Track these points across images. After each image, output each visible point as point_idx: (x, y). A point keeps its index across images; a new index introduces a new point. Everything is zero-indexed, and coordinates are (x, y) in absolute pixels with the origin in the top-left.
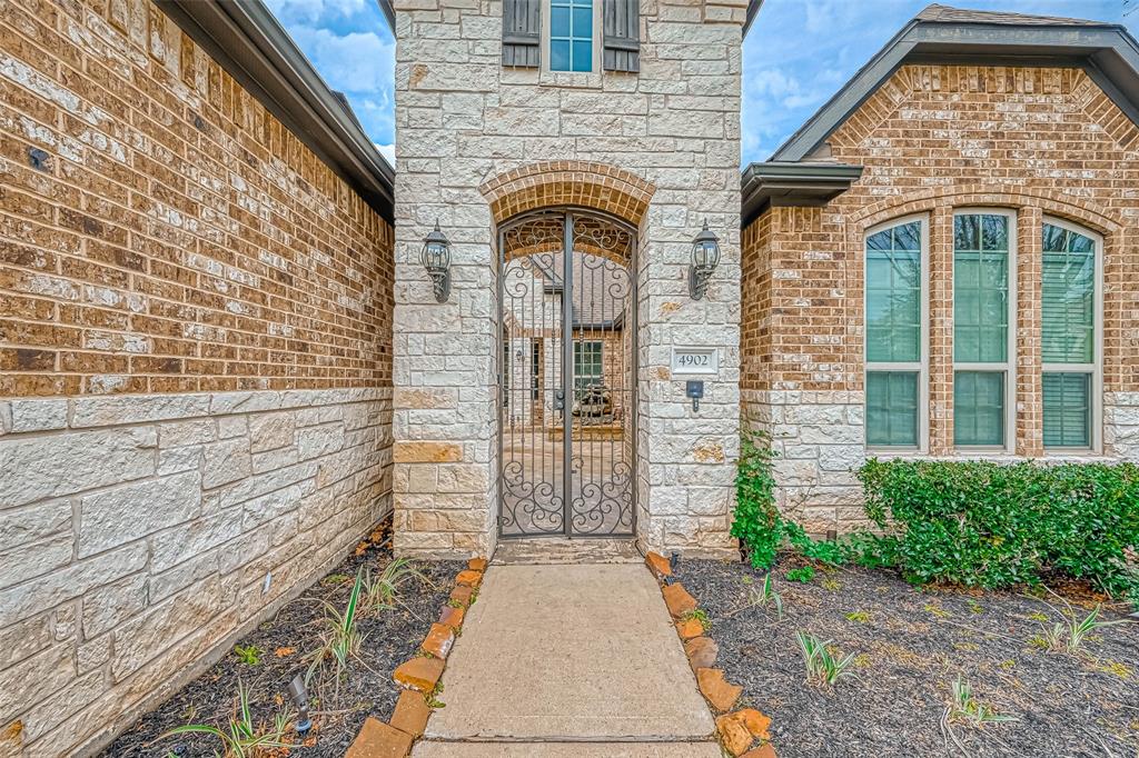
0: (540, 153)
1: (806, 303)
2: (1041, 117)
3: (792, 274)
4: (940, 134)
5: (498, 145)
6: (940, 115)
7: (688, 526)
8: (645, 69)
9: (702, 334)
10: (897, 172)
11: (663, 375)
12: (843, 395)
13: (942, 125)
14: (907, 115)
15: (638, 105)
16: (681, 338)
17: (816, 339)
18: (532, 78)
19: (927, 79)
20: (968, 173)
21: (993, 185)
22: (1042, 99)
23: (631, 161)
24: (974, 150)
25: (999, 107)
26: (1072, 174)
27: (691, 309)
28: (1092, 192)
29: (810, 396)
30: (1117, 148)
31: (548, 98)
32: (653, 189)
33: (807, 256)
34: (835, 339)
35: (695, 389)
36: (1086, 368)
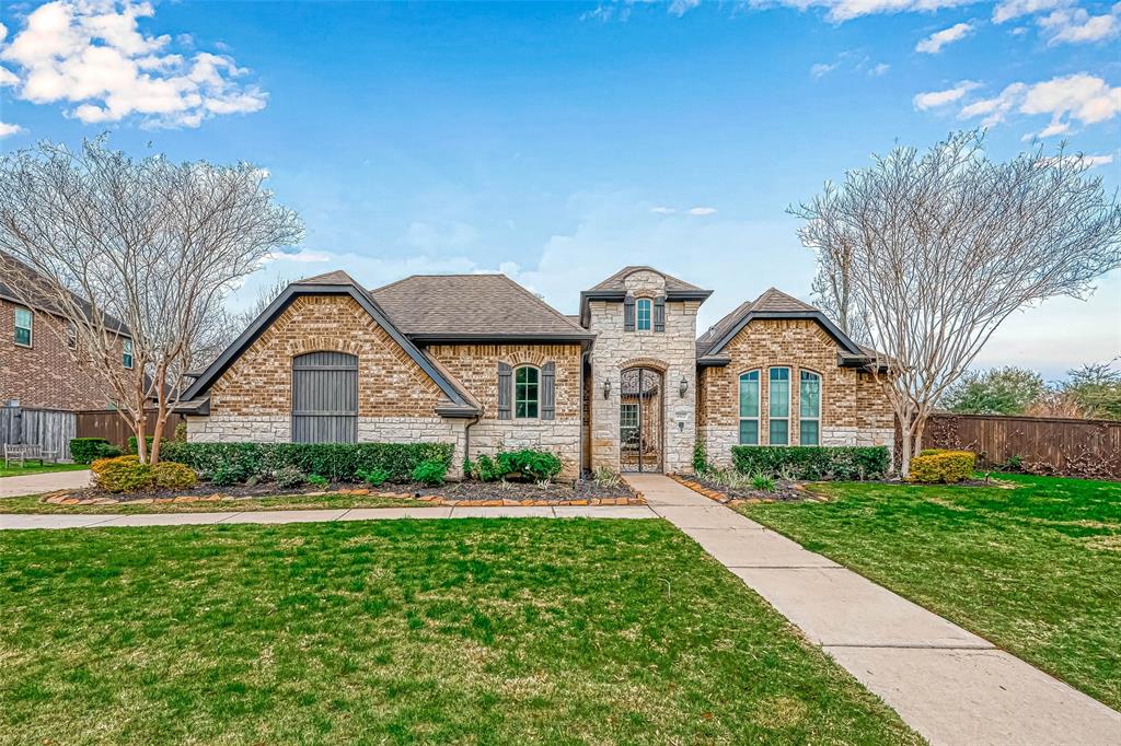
0: (636, 356)
1: (719, 398)
2: (798, 336)
3: (715, 389)
4: (764, 343)
5: (623, 353)
6: (764, 337)
7: (679, 465)
8: (666, 329)
9: (684, 408)
10: (750, 355)
11: (672, 420)
12: (730, 427)
13: (764, 340)
14: (752, 337)
15: (665, 340)
16: (677, 410)
17: (722, 409)
18: (633, 334)
19: (760, 326)
20: (773, 355)
21: (781, 359)
22: (798, 331)
23: (662, 357)
24: (775, 348)
25: (784, 333)
26: (810, 355)
27: (680, 401)
28: (816, 361)
29: (720, 427)
30: (824, 346)
31: (637, 339)
32: (669, 365)
33: (719, 383)
34: (728, 410)
35: (681, 425)
36: (816, 419)
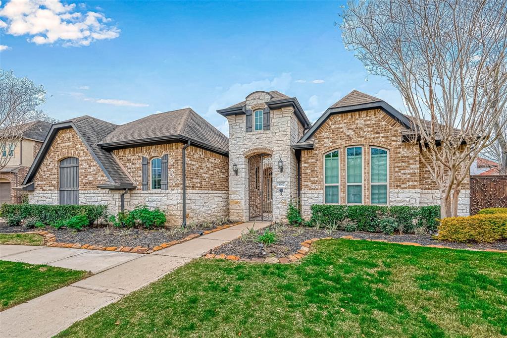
0: (253, 147)
1: (309, 171)
2: (368, 122)
3: (306, 165)
4: (341, 130)
5: (246, 146)
6: (341, 126)
7: (280, 217)
8: (271, 128)
9: (282, 179)
10: (331, 140)
11: (275, 188)
12: (317, 191)
13: (342, 128)
14: (333, 127)
15: (270, 135)
16: (279, 180)
17: (312, 179)
18: (251, 133)
19: (338, 118)
20: (349, 138)
21: (355, 141)
22: (368, 118)
23: (269, 146)
24: (351, 133)
25: (357, 121)
26: (378, 135)
27: (281, 174)
28: (383, 139)
29: (310, 192)
30: (390, 127)
31: (254, 136)
32: (273, 151)
33: (309, 161)
34: (316, 179)
35: (281, 190)
36: (385, 184)
